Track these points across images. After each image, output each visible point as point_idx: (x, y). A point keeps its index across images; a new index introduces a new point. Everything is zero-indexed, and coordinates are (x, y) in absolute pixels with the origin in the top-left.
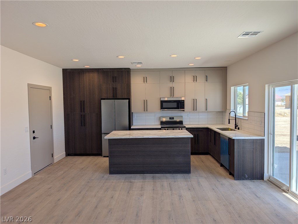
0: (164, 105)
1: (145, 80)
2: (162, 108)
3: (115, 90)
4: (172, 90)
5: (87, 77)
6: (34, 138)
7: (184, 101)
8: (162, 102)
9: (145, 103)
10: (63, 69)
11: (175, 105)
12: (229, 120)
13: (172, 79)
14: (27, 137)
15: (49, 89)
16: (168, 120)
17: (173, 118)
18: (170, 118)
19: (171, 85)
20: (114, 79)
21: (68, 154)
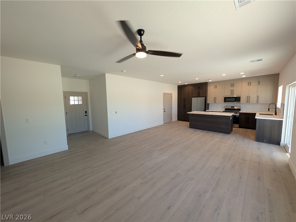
0: (226, 100)
1: (216, 87)
2: (225, 101)
3: (199, 93)
4: (232, 91)
5: (187, 88)
6: (165, 111)
7: (240, 97)
8: (225, 98)
9: (215, 99)
10: (178, 86)
11: (234, 99)
12: (269, 109)
13: (232, 85)
14: (162, 111)
15: (171, 94)
16: (230, 108)
17: (234, 107)
18: (232, 107)
19: (232, 88)
20: (199, 88)
21: (178, 120)
